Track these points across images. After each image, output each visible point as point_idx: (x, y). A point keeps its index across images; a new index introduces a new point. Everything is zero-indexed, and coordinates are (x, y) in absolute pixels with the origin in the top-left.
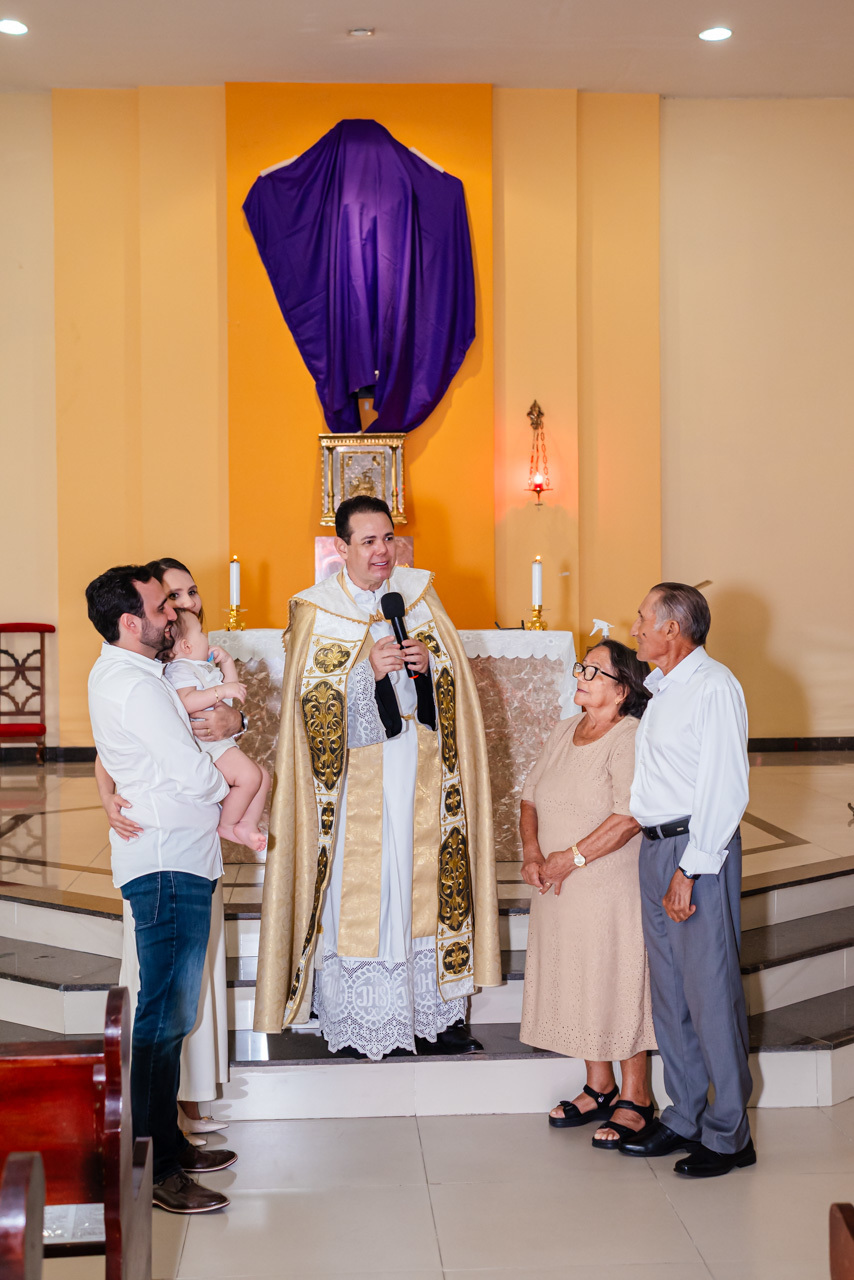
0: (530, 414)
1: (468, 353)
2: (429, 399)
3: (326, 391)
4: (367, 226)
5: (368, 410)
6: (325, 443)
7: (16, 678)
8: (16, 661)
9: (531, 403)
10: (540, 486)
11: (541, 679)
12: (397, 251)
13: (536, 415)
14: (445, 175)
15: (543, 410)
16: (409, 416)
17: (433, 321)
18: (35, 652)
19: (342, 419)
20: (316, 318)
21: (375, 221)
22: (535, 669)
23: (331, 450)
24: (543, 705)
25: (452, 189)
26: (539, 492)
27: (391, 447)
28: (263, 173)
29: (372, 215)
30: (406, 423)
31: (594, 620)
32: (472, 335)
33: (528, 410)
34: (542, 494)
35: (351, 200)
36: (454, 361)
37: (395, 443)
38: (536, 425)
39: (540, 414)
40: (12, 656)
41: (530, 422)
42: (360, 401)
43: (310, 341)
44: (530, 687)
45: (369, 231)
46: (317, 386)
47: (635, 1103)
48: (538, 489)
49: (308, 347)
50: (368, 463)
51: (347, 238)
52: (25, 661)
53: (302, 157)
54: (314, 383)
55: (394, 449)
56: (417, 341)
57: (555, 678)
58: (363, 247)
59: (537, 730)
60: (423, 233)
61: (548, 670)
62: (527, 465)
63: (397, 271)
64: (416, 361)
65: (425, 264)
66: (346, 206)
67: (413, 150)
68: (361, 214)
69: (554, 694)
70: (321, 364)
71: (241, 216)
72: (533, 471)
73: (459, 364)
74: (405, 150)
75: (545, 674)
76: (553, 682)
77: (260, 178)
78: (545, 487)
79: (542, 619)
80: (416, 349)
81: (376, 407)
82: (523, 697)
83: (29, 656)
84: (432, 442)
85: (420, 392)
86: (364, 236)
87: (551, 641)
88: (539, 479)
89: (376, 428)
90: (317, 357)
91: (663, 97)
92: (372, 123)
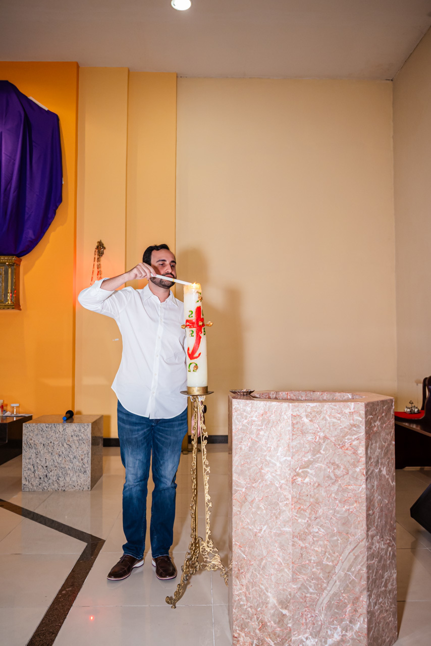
1: (58, 211)
13: (100, 248)
14: (48, 110)
17: (37, 193)
25: (52, 120)
27: (8, 265)
30: (20, 252)
32: (60, 200)
33: (97, 245)
36: (49, 217)
37: (10, 262)
38: (101, 254)
39: (103, 248)
41: (96, 251)
56: (27, 204)
60: (34, 144)
64: (26, 216)
65: (34, 161)
67: (31, 98)
73: (53, 218)
74: (27, 97)
80: (27, 209)
84: (37, 263)
85: (30, 234)
91: (178, 76)
92: (7, 82)
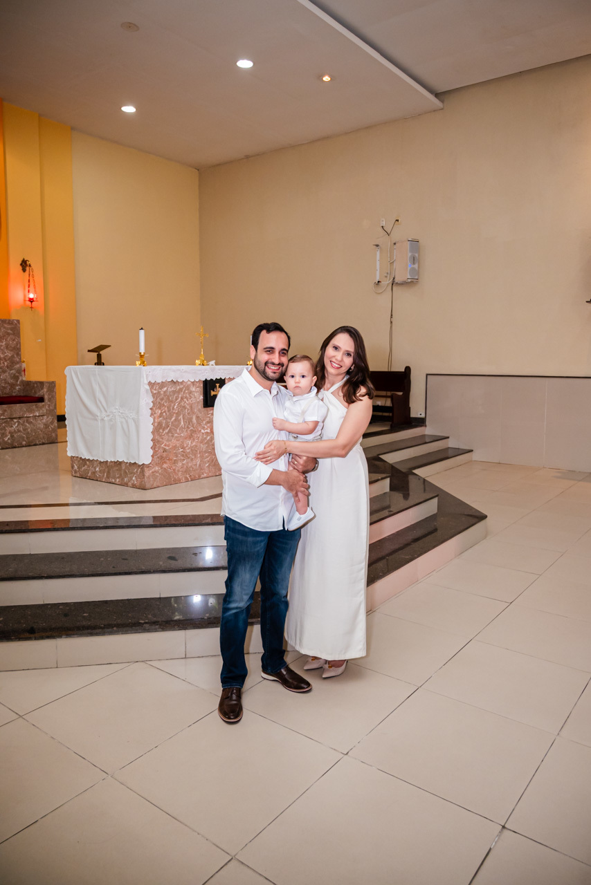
0: (21, 264)
10: (33, 299)
26: (32, 302)
38: (24, 270)
48: (31, 300)
88: (31, 296)
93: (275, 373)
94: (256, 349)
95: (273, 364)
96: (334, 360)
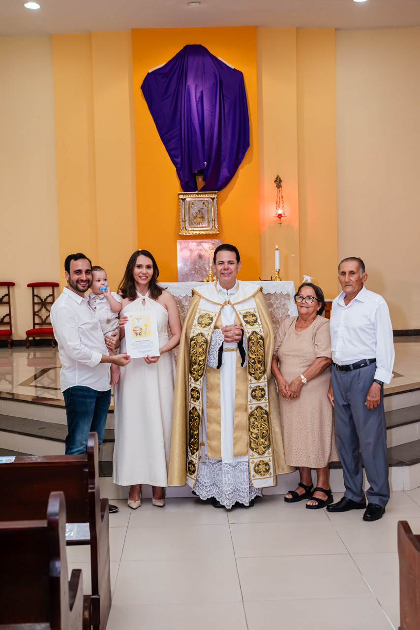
0: (275, 181)
1: (246, 153)
2: (228, 175)
3: (181, 172)
4: (198, 95)
5: (200, 182)
6: (181, 197)
7: (42, 308)
8: (42, 300)
9: (276, 176)
10: (280, 215)
11: (279, 303)
12: (213, 106)
13: (278, 182)
14: (235, 70)
15: (282, 179)
16: (220, 183)
17: (230, 139)
18: (50, 295)
19: (188, 186)
20: (176, 139)
21: (202, 93)
22: (277, 298)
23: (184, 200)
24: (281, 315)
25: (238, 76)
26: (280, 218)
27: (211, 198)
28: (150, 71)
29: (201, 89)
30: (218, 187)
31: (304, 276)
32: (248, 145)
33: (275, 179)
34: (282, 218)
35: (191, 84)
36: (240, 157)
37: (213, 196)
38: (279, 186)
39: (281, 181)
40: (40, 297)
41: (276, 185)
42: (197, 177)
43: (173, 149)
44: (275, 306)
45: (199, 98)
46: (177, 170)
47: (324, 488)
49: (172, 152)
50: (201, 205)
51: (189, 101)
52: (46, 299)
53: (168, 63)
54: (175, 169)
55: (213, 199)
56: (222, 148)
57: (286, 302)
58: (197, 105)
59: (278, 326)
60: (225, 98)
61: (283, 299)
62: (275, 205)
63: (213, 115)
64: (222, 158)
65: (226, 113)
66: (189, 86)
67: (220, 58)
68: (196, 89)
69: (286, 310)
70: (178, 160)
71: (140, 92)
72: (278, 207)
73: (242, 158)
74: (216, 58)
75: (281, 301)
76: (285, 304)
77: (148, 73)
78: (283, 215)
79: (280, 275)
80: (222, 152)
81: (204, 180)
82: (272, 311)
83: (47, 297)
84: (230, 195)
85: (224, 172)
86: (197, 100)
87: (284, 286)
88: (280, 212)
89: (205, 189)
90: (177, 157)
91: (337, 29)
92: (200, 46)
93: (84, 287)
94: (69, 272)
95: (82, 281)
96: (141, 275)
